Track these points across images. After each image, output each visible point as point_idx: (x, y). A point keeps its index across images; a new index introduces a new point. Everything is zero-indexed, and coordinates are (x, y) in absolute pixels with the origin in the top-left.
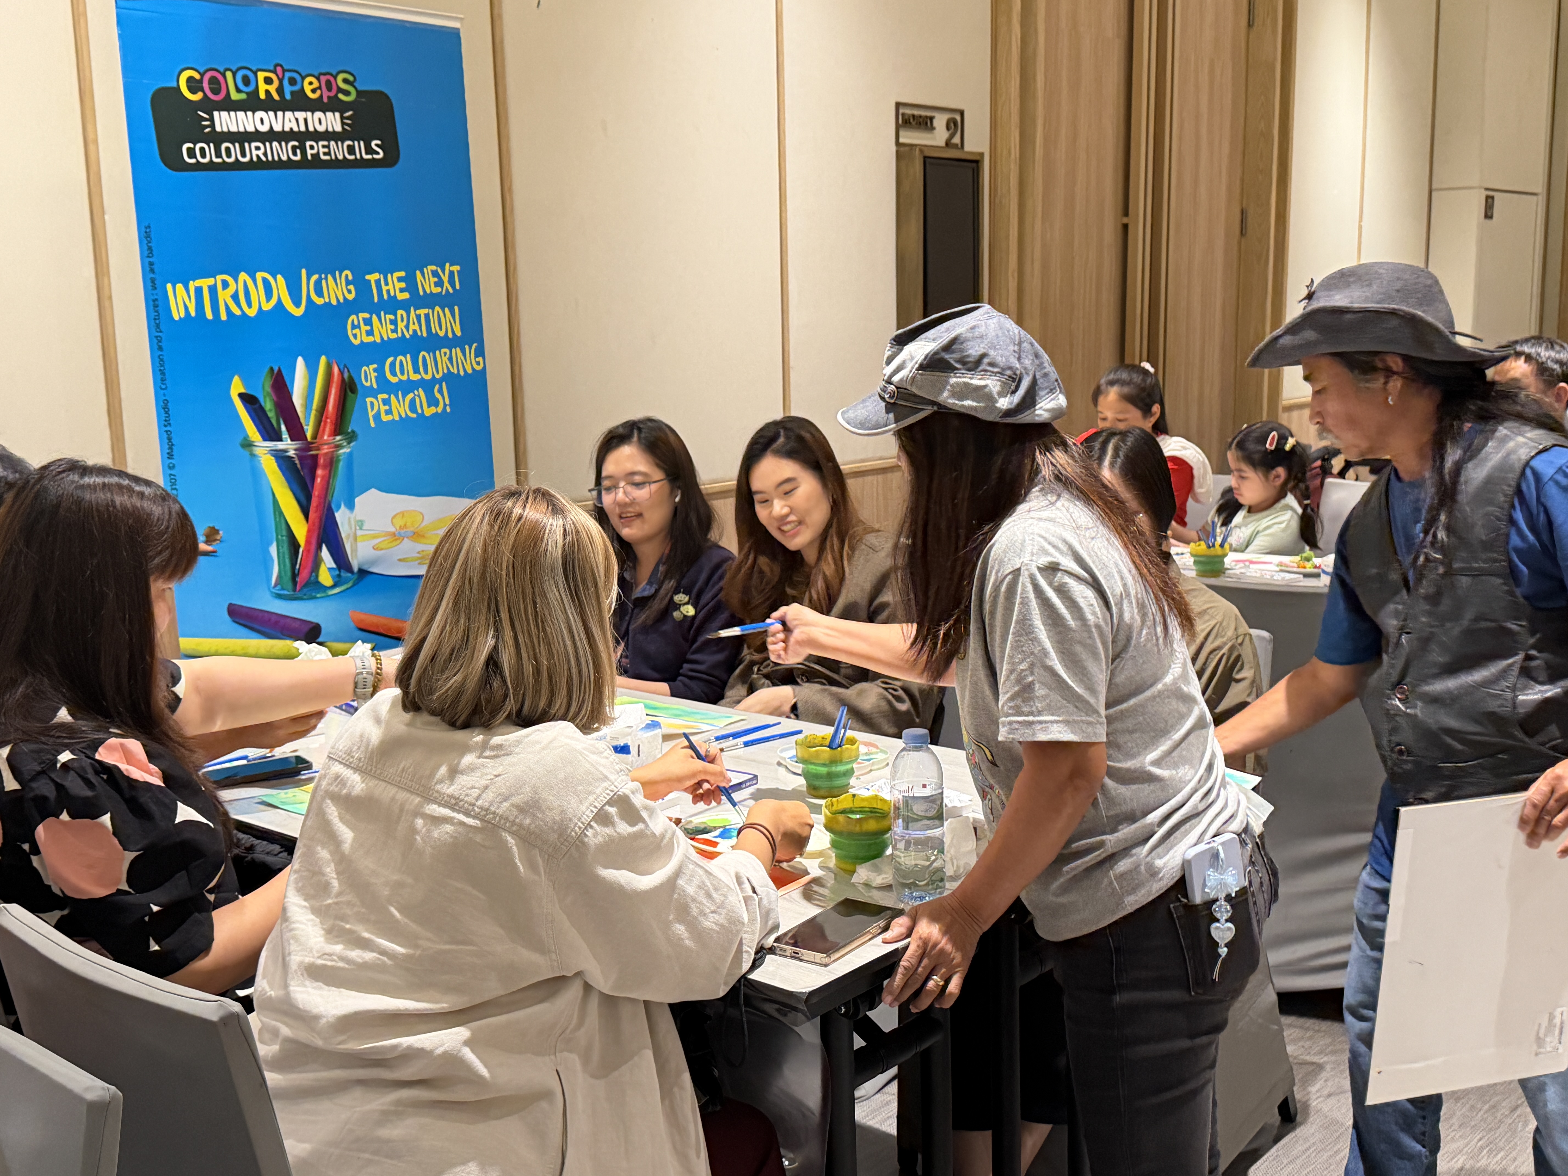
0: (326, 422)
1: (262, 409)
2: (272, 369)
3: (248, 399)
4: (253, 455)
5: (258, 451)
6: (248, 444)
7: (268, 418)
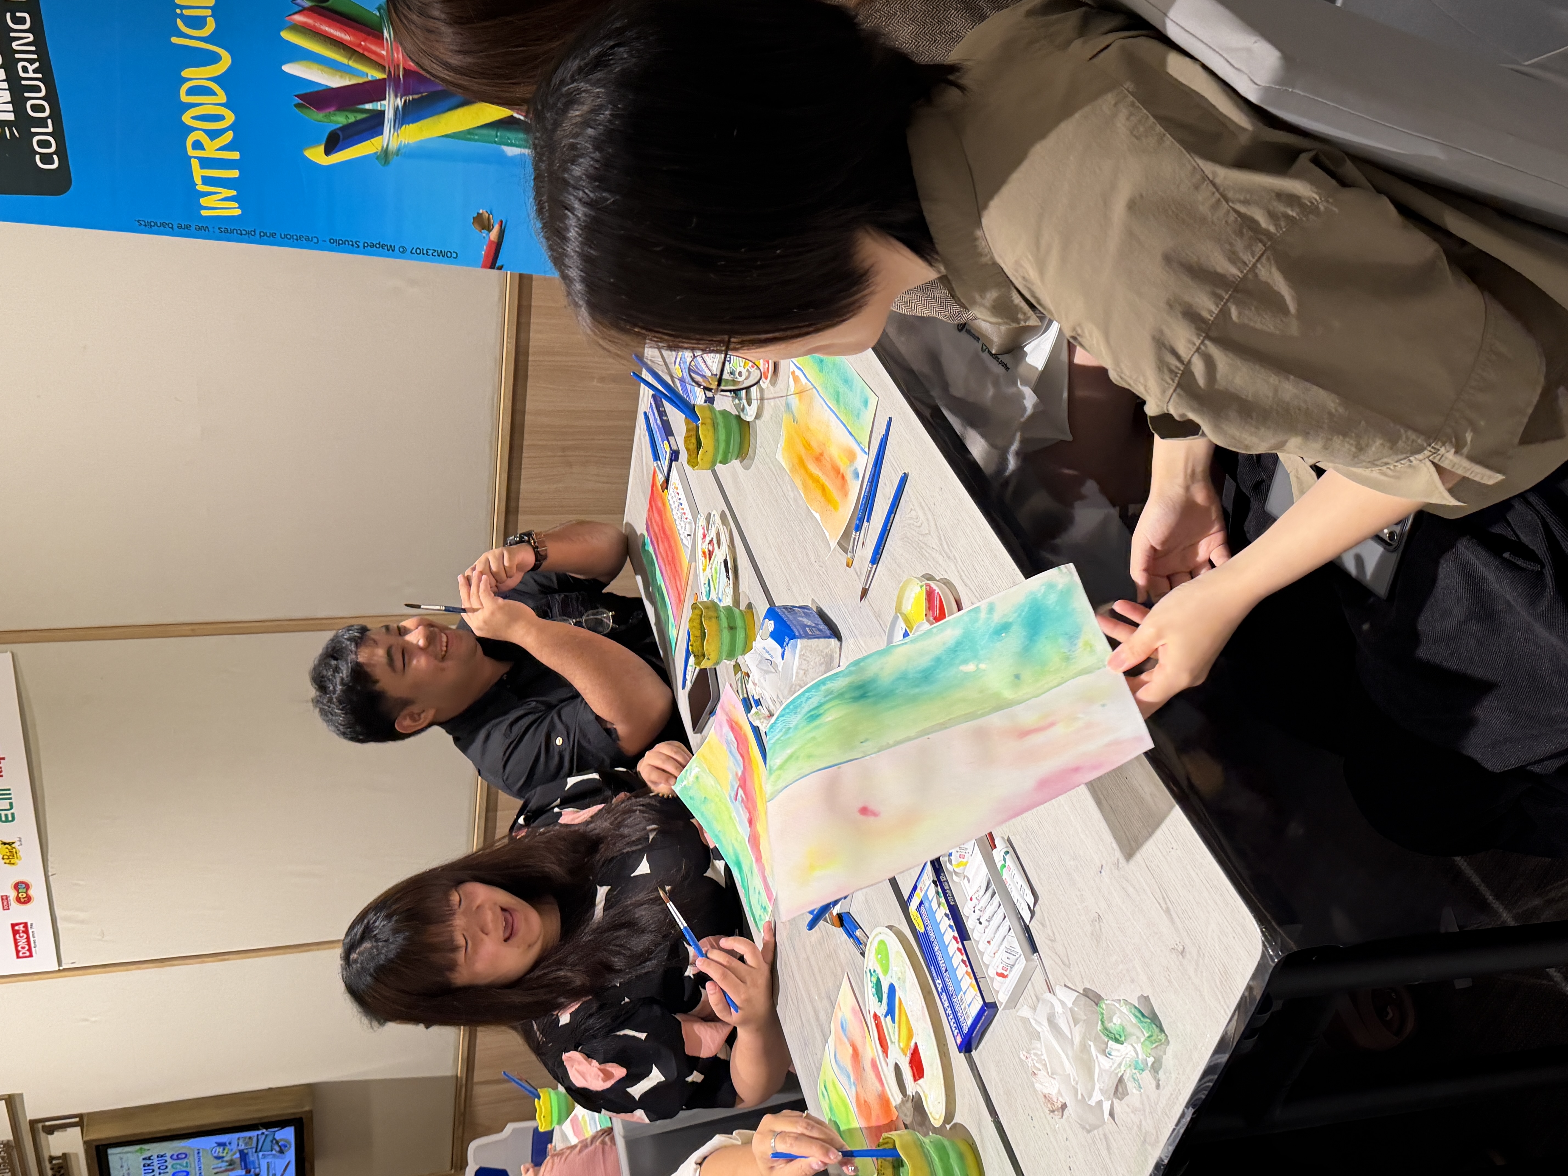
0: (366, 49)
1: (345, 128)
2: (298, 106)
3: (332, 144)
4: (398, 152)
5: (394, 146)
6: (385, 155)
7: (357, 123)
